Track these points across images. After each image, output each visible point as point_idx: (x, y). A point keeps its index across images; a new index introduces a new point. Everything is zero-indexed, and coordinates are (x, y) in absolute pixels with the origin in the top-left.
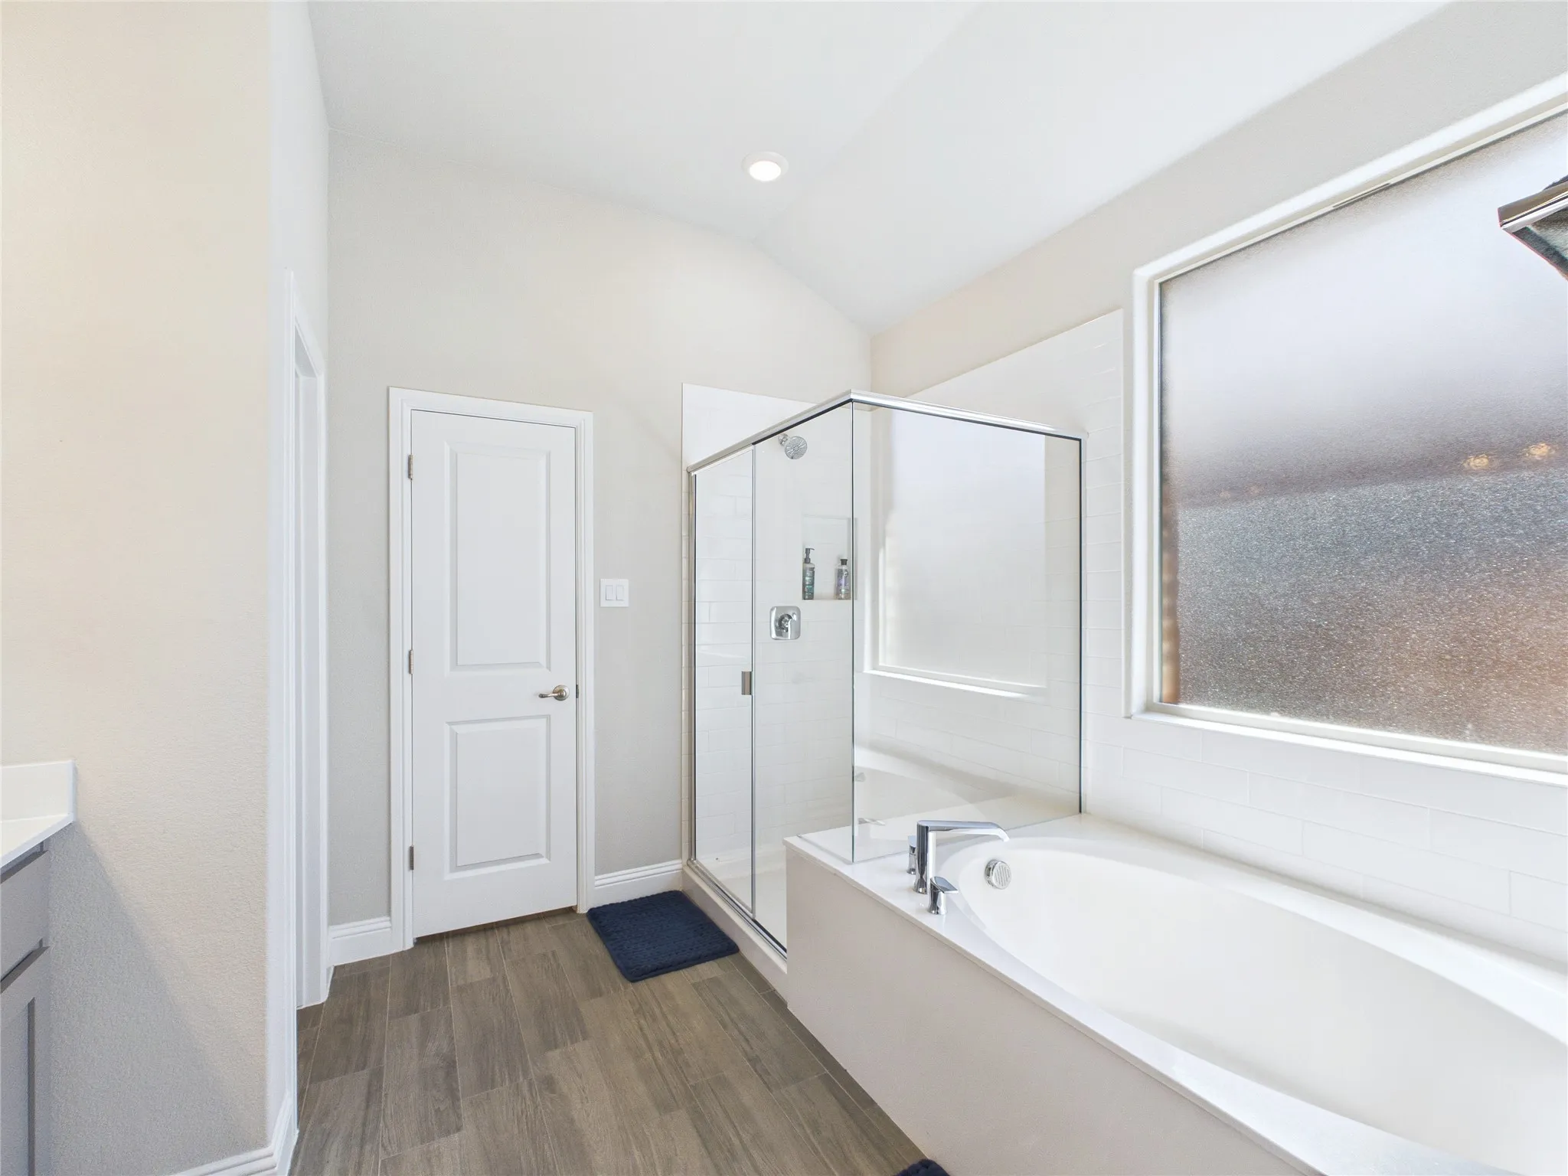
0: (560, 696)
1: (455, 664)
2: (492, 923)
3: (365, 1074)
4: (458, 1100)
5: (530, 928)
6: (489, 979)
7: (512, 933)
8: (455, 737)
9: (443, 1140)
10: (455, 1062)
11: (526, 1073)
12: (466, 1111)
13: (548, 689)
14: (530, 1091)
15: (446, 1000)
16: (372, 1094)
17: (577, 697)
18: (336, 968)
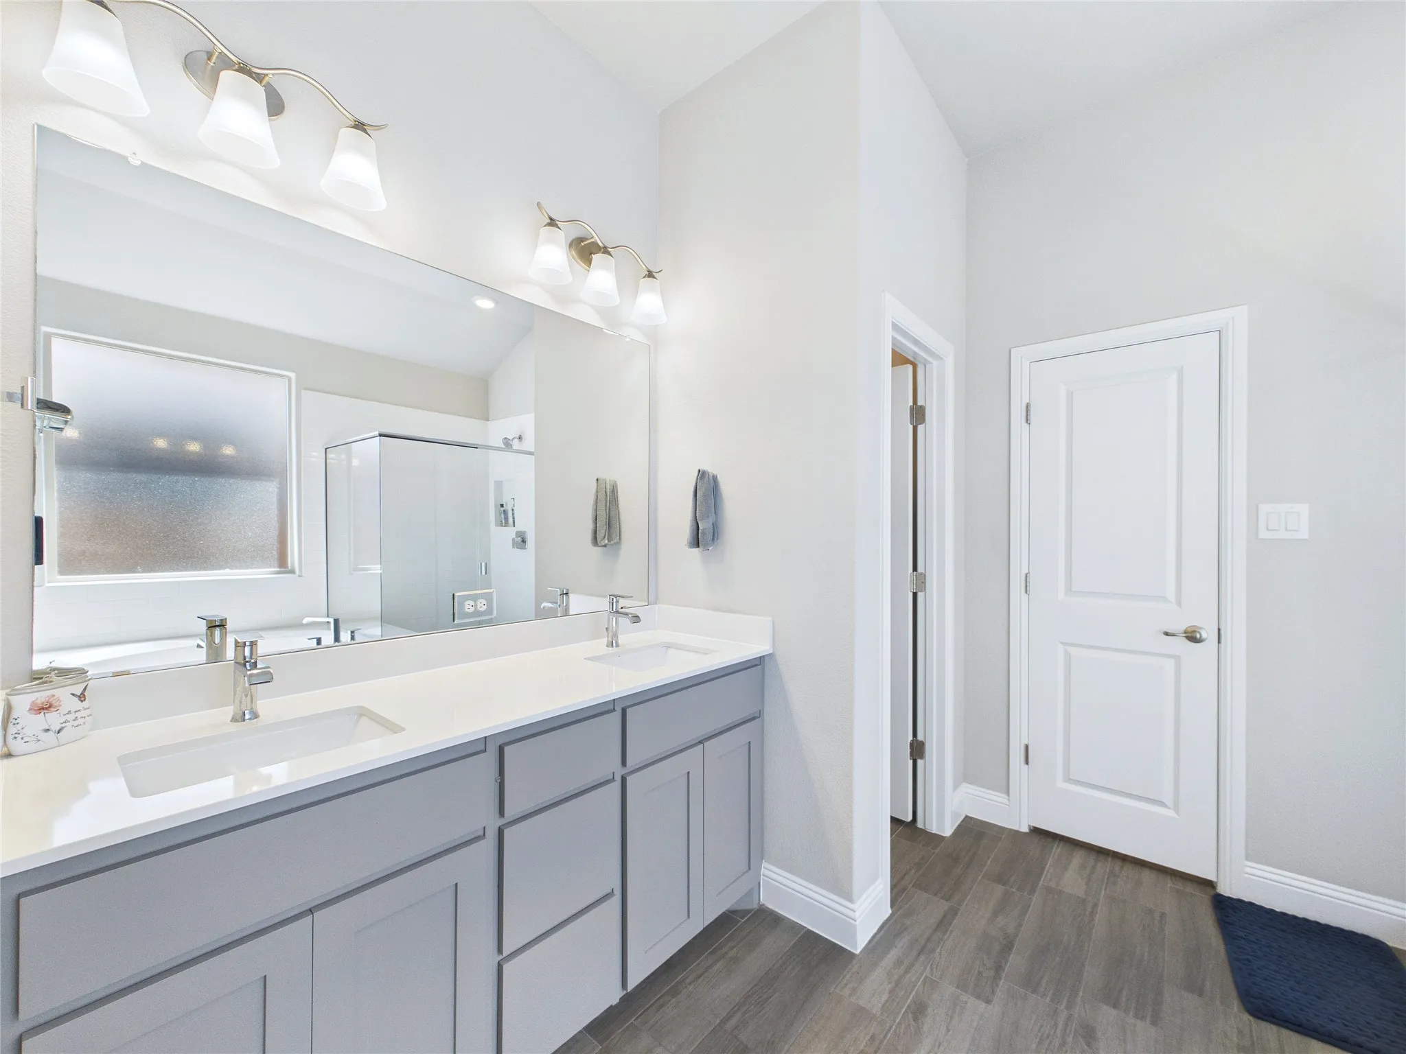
0: (1192, 637)
1: (1069, 590)
2: (1110, 850)
3: (945, 906)
4: (1000, 978)
5: (1147, 876)
6: (1079, 897)
7: (1125, 869)
8: (1068, 658)
9: (973, 999)
10: (1012, 946)
11: (1070, 1006)
12: (1000, 994)
13: (1180, 626)
14: (1066, 1025)
15: (1032, 891)
16: (943, 924)
17: (1219, 642)
18: (966, 816)
